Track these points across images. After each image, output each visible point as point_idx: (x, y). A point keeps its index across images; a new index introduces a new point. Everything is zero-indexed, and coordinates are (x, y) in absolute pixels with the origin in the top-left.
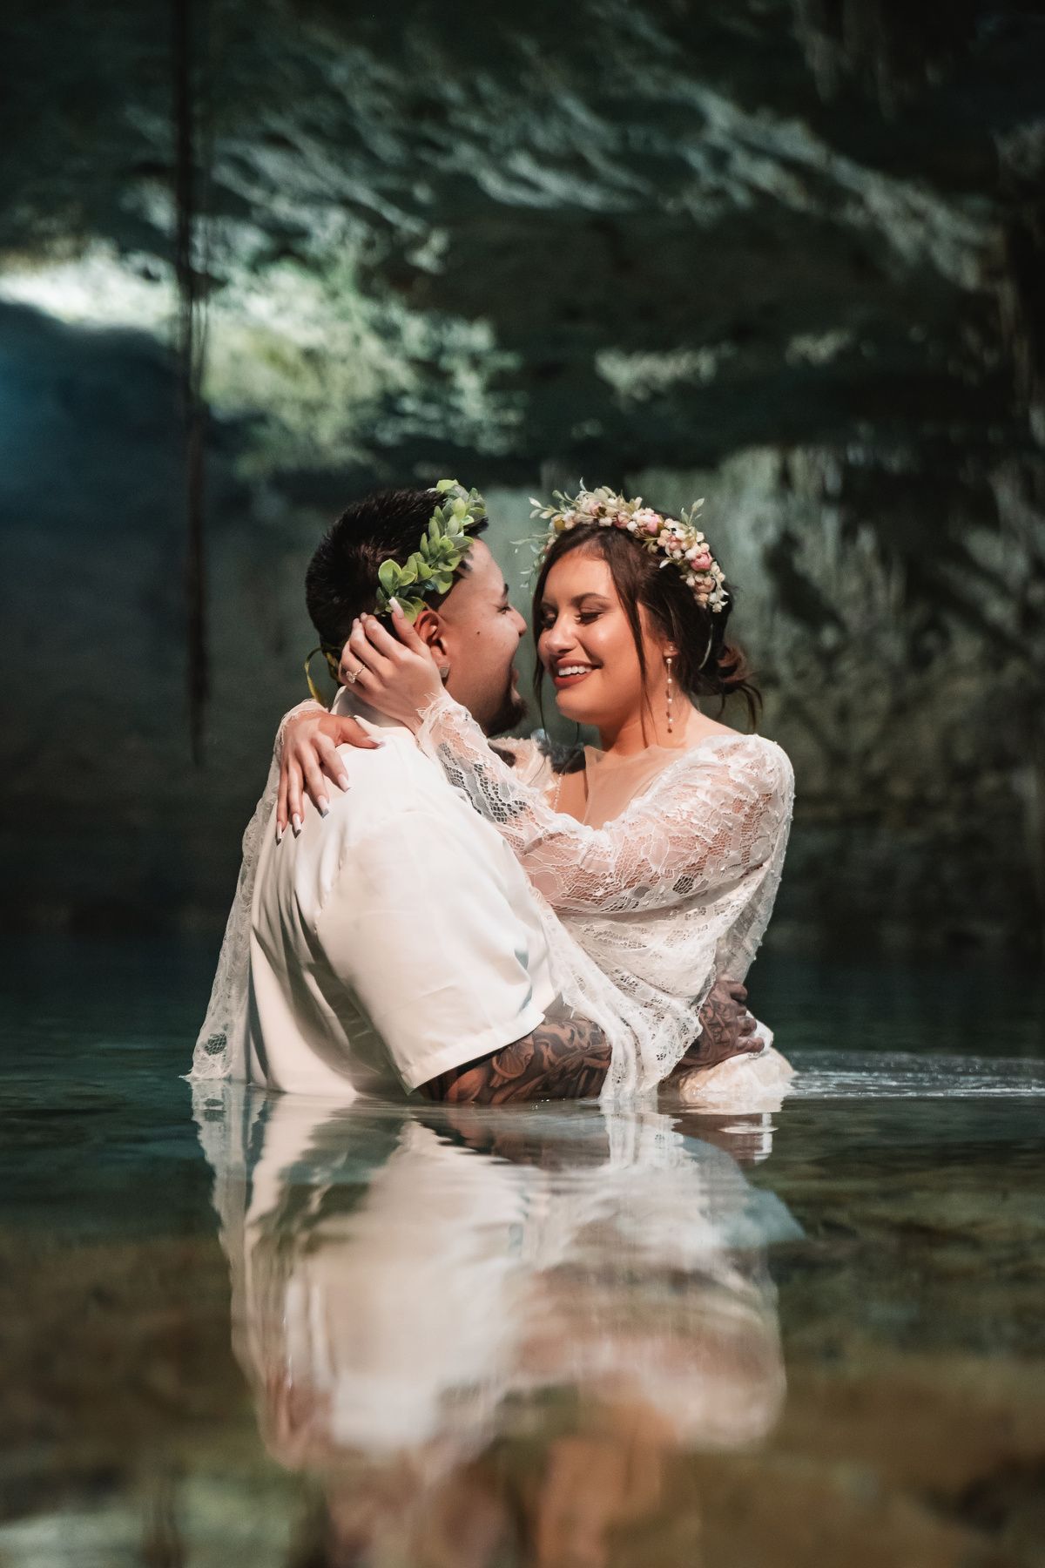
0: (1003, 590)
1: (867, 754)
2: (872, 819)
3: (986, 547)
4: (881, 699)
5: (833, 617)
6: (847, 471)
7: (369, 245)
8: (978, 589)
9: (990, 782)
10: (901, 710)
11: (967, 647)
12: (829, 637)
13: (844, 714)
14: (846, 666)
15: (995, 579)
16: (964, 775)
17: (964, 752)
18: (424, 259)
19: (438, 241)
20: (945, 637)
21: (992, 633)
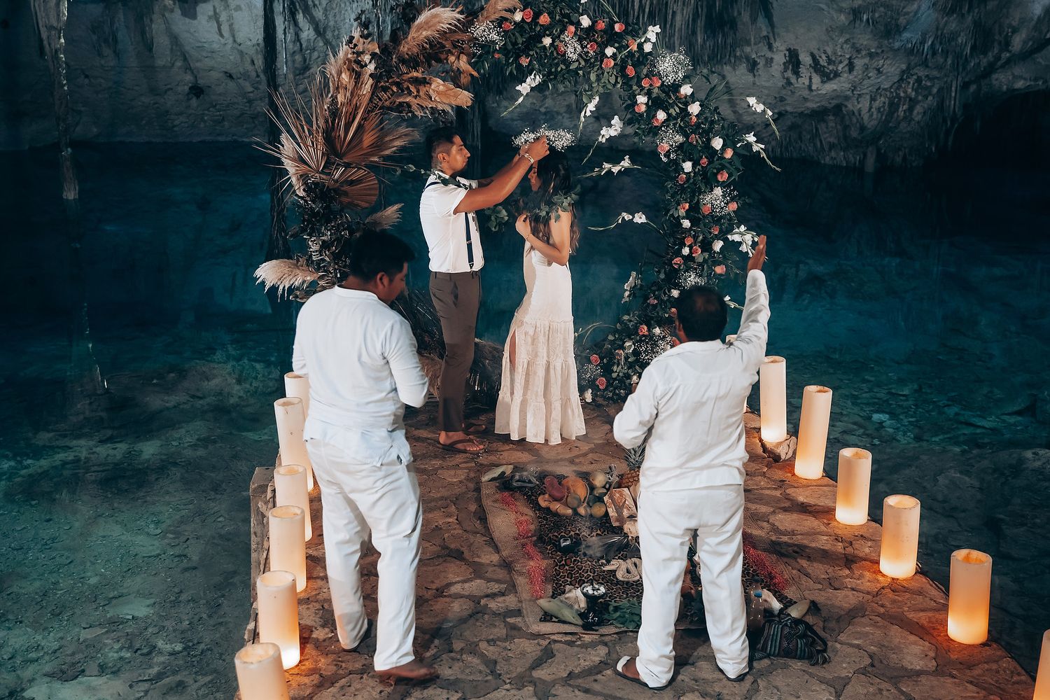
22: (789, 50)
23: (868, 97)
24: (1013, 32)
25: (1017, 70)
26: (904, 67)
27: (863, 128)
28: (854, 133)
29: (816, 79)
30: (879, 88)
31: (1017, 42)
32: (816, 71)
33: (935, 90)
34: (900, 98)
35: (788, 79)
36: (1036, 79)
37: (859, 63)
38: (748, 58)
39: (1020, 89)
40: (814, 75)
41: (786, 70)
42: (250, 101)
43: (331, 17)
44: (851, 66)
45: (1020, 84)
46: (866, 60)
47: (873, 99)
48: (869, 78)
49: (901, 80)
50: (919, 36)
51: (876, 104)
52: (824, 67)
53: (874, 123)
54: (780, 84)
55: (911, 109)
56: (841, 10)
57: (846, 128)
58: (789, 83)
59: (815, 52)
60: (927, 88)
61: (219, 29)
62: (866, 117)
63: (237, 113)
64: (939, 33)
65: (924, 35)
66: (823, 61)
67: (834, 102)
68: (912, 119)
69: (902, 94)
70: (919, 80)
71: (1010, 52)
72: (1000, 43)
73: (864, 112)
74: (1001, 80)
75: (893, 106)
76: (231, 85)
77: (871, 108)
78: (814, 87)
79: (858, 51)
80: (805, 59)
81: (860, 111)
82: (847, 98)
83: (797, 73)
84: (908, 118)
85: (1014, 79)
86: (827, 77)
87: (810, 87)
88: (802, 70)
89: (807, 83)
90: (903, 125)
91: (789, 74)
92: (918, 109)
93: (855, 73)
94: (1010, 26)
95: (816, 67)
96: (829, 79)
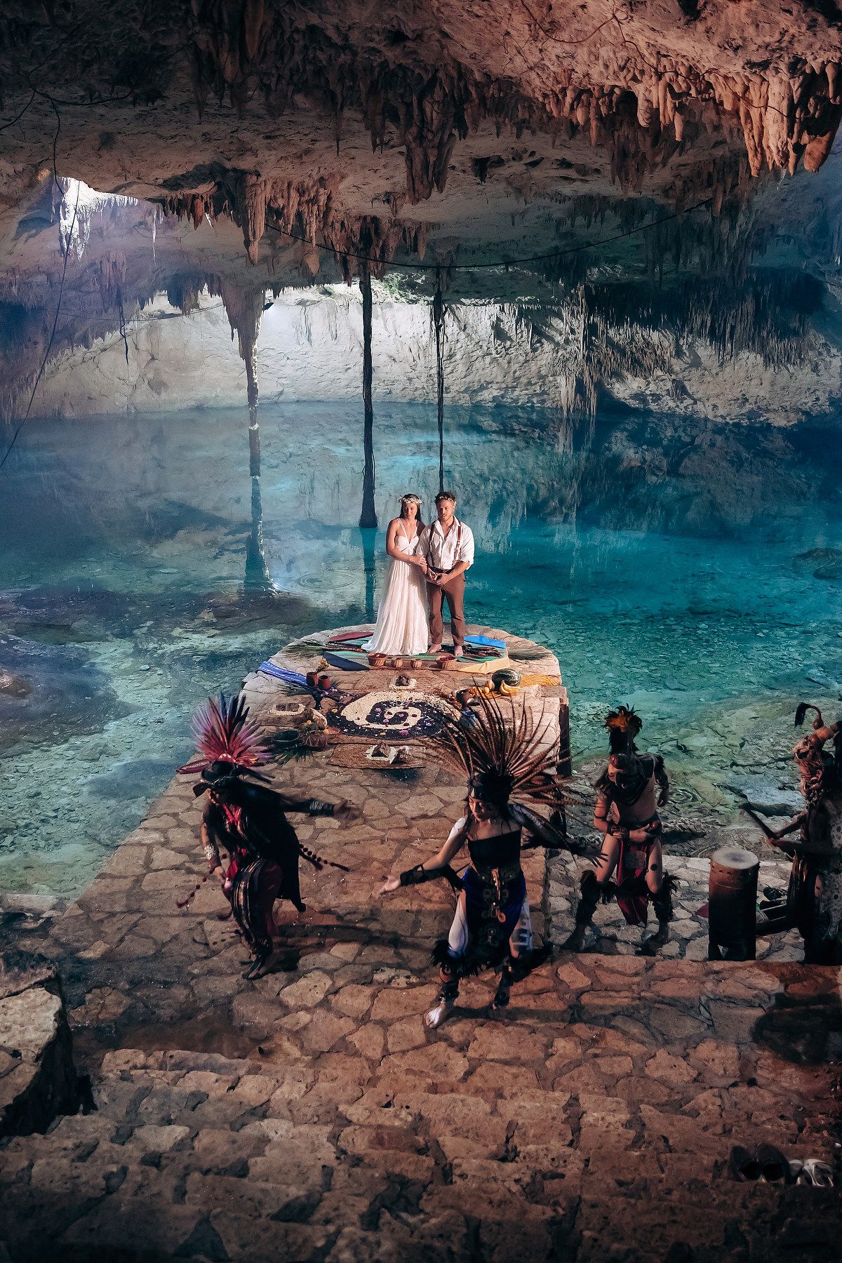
0: (561, 335)
1: (515, 372)
2: (514, 388)
3: (556, 322)
4: (522, 359)
5: (510, 339)
6: (520, 309)
7: (402, 278)
8: (554, 333)
9: (551, 379)
10: (526, 361)
11: (548, 346)
12: (508, 343)
13: (509, 363)
14: (512, 350)
15: (557, 330)
16: (542, 377)
17: (543, 373)
18: (419, 281)
19: (423, 278)
20: (542, 344)
21: (557, 344)
38: (810, 361)
42: (410, 379)
43: (470, 317)
61: (385, 325)
63: (401, 387)
76: (396, 367)
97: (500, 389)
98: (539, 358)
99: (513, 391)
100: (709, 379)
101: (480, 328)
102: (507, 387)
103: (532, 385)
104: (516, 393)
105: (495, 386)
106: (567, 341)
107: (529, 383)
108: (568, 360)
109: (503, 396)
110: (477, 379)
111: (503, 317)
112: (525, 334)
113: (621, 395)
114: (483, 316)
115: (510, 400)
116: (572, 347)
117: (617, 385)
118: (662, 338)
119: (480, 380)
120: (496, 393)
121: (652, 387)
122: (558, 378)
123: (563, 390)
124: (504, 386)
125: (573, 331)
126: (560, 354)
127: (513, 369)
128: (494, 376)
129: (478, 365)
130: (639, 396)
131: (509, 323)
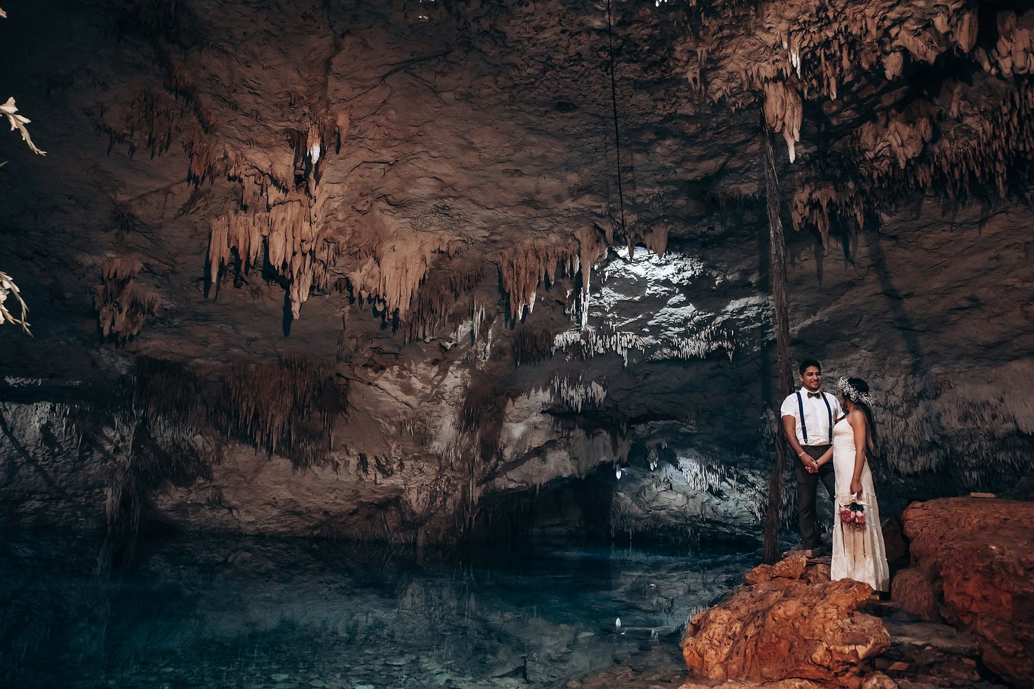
22: (360, 454)
23: (416, 490)
24: (505, 447)
25: (511, 475)
26: (437, 468)
27: (413, 513)
28: (408, 518)
29: (379, 476)
30: (422, 485)
31: (508, 453)
32: (379, 470)
33: (459, 487)
34: (437, 492)
35: (360, 476)
36: (522, 482)
37: (408, 464)
38: (332, 460)
39: (511, 489)
40: (378, 472)
41: (358, 468)
43: (19, 419)
44: (402, 466)
45: (512, 485)
46: (412, 462)
47: (419, 493)
48: (415, 476)
49: (437, 479)
50: (445, 445)
51: (421, 496)
52: (384, 466)
53: (420, 509)
54: (355, 480)
55: (445, 500)
56: (391, 423)
57: (402, 514)
58: (361, 479)
59: (378, 455)
60: (454, 485)
62: (414, 505)
64: (458, 444)
65: (449, 445)
66: (383, 462)
67: (394, 495)
68: (446, 508)
69: (438, 489)
70: (448, 480)
71: (504, 460)
72: (497, 454)
73: (413, 501)
74: (501, 483)
75: (433, 497)
77: (418, 498)
78: (378, 482)
79: (406, 454)
80: (371, 461)
81: (410, 501)
82: (402, 491)
83: (366, 471)
84: (443, 507)
85: (509, 481)
86: (387, 473)
87: (375, 481)
88: (370, 469)
89: (373, 479)
90: (441, 512)
91: (361, 472)
92: (449, 501)
93: (405, 471)
94: (502, 443)
95: (380, 467)
96: (389, 476)
97: (43, 500)
98: (87, 468)
99: (57, 504)
100: (245, 485)
101: (28, 432)
102: (51, 499)
103: (78, 496)
104: (61, 505)
105: (38, 497)
106: (117, 450)
107: (75, 495)
108: (115, 470)
109: (46, 508)
110: (19, 488)
111: (53, 421)
112: (75, 441)
113: (163, 507)
114: (32, 420)
115: (53, 514)
116: (121, 458)
117: (161, 497)
118: (206, 444)
119: (21, 491)
120: (37, 504)
121: (193, 496)
122: (105, 490)
123: (108, 501)
124: (47, 496)
125: (123, 439)
126: (108, 464)
127: (60, 478)
128: (37, 485)
129: (23, 472)
130: (180, 508)
131: (59, 429)
